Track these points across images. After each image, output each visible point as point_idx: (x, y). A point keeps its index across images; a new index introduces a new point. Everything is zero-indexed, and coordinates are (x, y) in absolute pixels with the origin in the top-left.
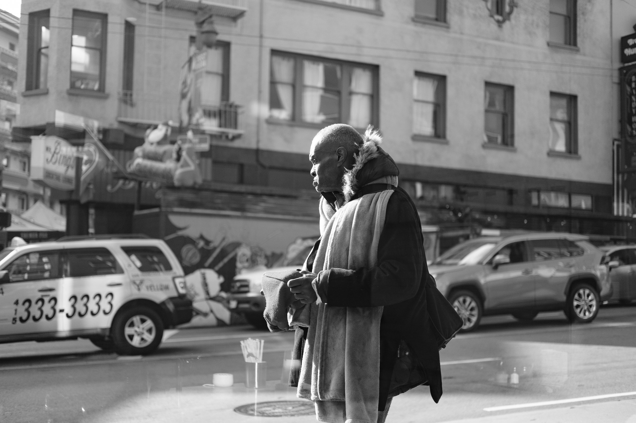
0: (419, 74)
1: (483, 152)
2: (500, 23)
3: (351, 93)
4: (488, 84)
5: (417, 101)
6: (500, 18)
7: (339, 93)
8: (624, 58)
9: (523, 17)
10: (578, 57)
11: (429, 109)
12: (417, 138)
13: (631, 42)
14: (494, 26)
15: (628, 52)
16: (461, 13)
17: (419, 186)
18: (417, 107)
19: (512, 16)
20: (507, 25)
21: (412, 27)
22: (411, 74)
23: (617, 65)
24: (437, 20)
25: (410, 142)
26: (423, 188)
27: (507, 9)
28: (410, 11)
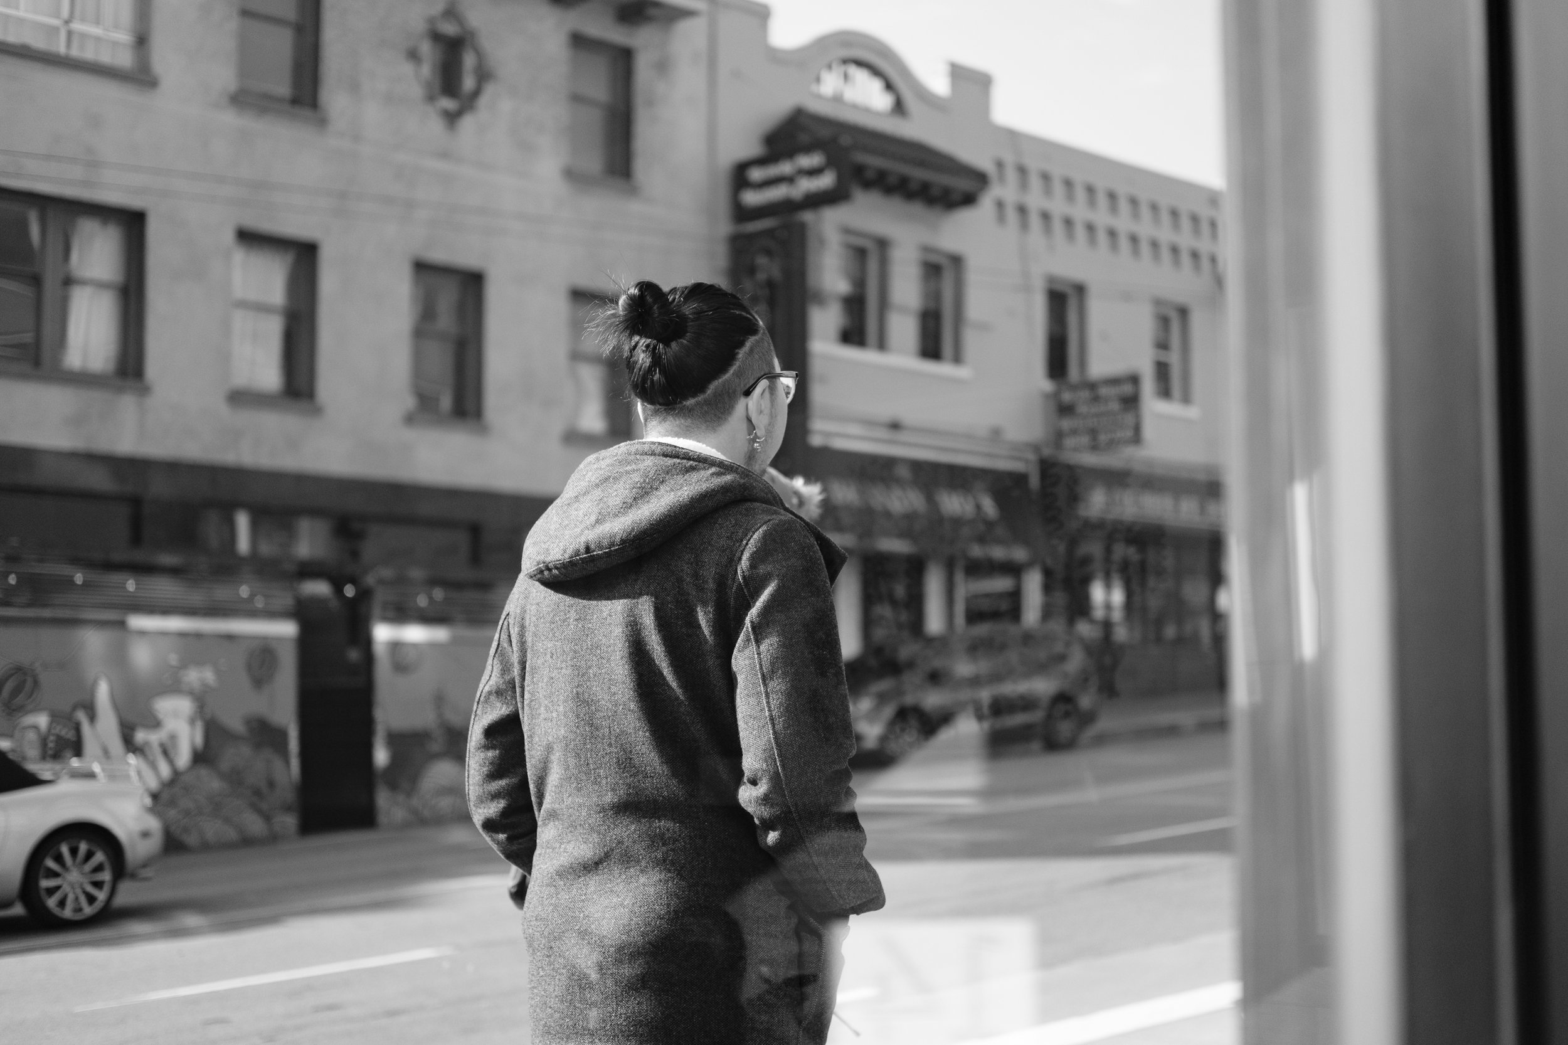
0: (248, 238)
1: (410, 435)
2: (452, 118)
3: (68, 282)
4: (422, 268)
5: (243, 304)
6: (448, 104)
7: (36, 281)
8: (741, 214)
9: (506, 106)
10: (635, 207)
11: (273, 328)
12: (240, 398)
13: (756, 174)
14: (435, 126)
15: (751, 198)
16: (354, 87)
17: (242, 521)
18: (241, 321)
19: (484, 100)
20: (468, 123)
21: (230, 119)
22: (228, 236)
23: (725, 227)
24: (295, 101)
25: (223, 409)
26: (255, 526)
27: (468, 83)
28: (225, 77)
